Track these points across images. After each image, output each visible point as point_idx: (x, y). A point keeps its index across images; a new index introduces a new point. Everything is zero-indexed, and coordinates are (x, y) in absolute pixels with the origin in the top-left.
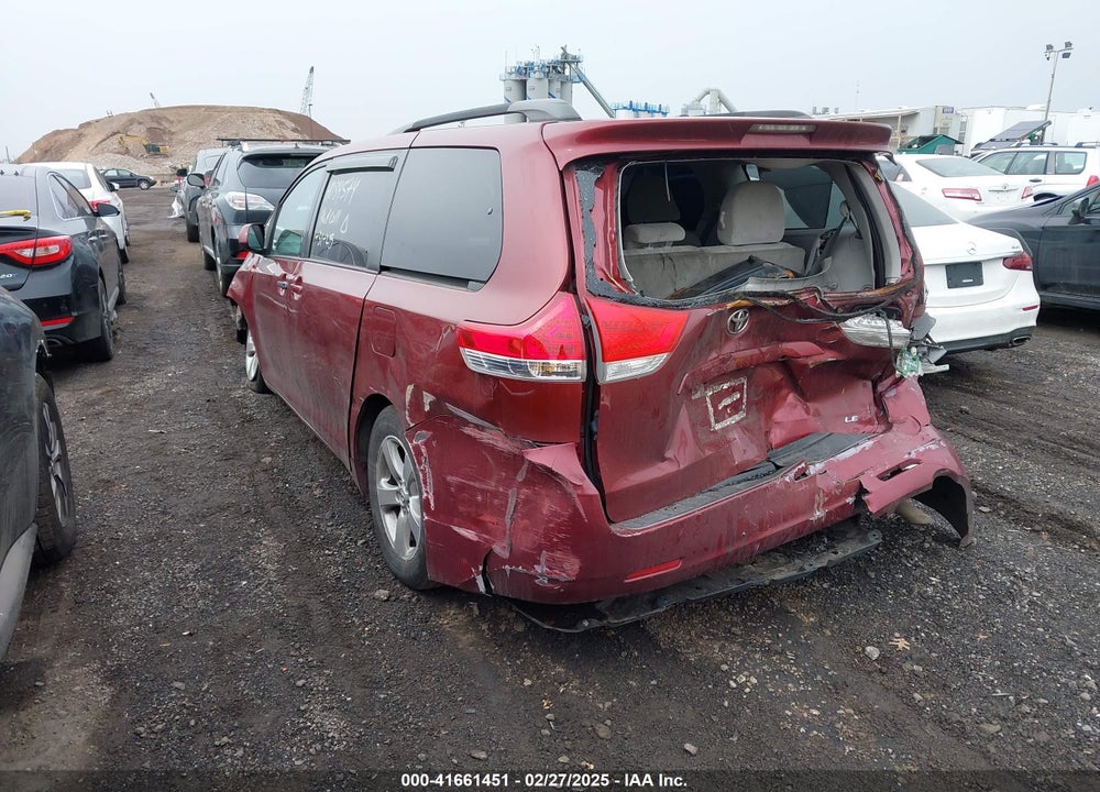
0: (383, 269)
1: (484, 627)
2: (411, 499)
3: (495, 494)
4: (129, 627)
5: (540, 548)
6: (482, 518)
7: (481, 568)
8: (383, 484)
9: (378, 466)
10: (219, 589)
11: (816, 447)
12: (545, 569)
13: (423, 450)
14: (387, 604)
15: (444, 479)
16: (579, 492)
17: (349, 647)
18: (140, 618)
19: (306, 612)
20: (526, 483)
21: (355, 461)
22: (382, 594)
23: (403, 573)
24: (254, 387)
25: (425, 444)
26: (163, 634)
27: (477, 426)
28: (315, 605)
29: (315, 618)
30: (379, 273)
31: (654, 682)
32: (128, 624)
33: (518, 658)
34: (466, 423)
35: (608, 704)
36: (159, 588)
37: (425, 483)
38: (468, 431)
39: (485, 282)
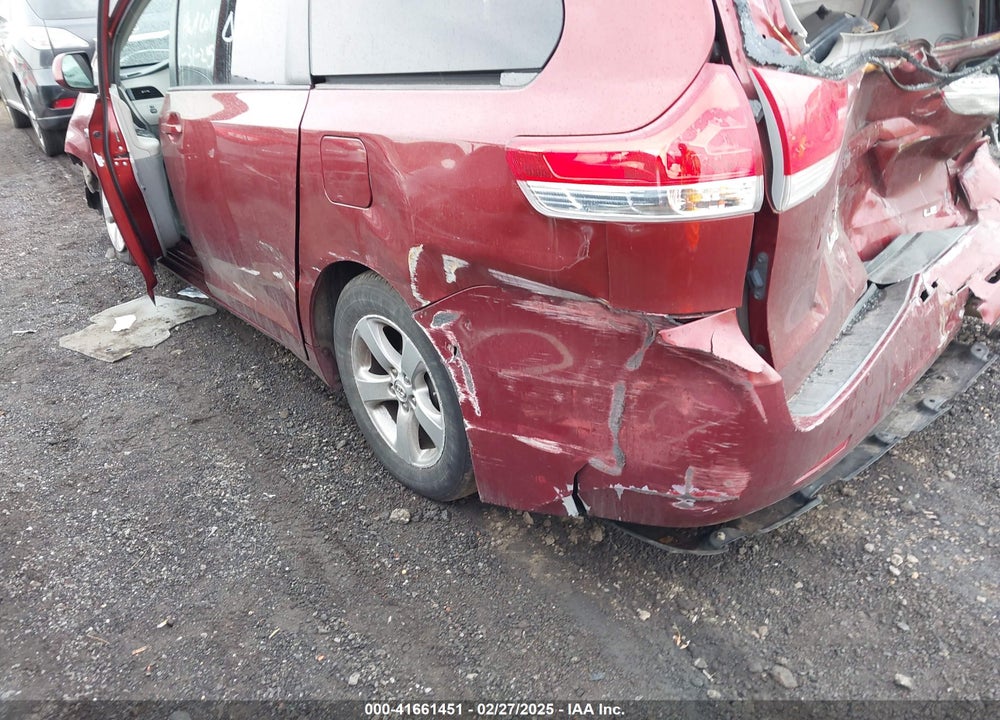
0: (317, 80)
1: (550, 541)
2: (416, 393)
3: (587, 391)
4: (79, 630)
5: (682, 465)
6: (566, 423)
7: (570, 488)
8: (364, 375)
9: (353, 353)
10: (184, 546)
11: (906, 254)
12: (692, 490)
13: (451, 336)
14: (412, 528)
15: (494, 375)
16: (757, 382)
17: (391, 603)
18: (90, 613)
19: (314, 563)
20: (644, 372)
21: (314, 347)
22: (400, 514)
23: (419, 484)
24: (127, 259)
25: (454, 328)
26: (129, 633)
27: (546, 298)
28: (319, 545)
29: (329, 568)
30: (313, 87)
31: (799, 585)
32: (75, 625)
33: (615, 580)
34: (527, 295)
35: (764, 631)
36: (100, 558)
37: (461, 381)
38: (528, 305)
39: (539, 70)
